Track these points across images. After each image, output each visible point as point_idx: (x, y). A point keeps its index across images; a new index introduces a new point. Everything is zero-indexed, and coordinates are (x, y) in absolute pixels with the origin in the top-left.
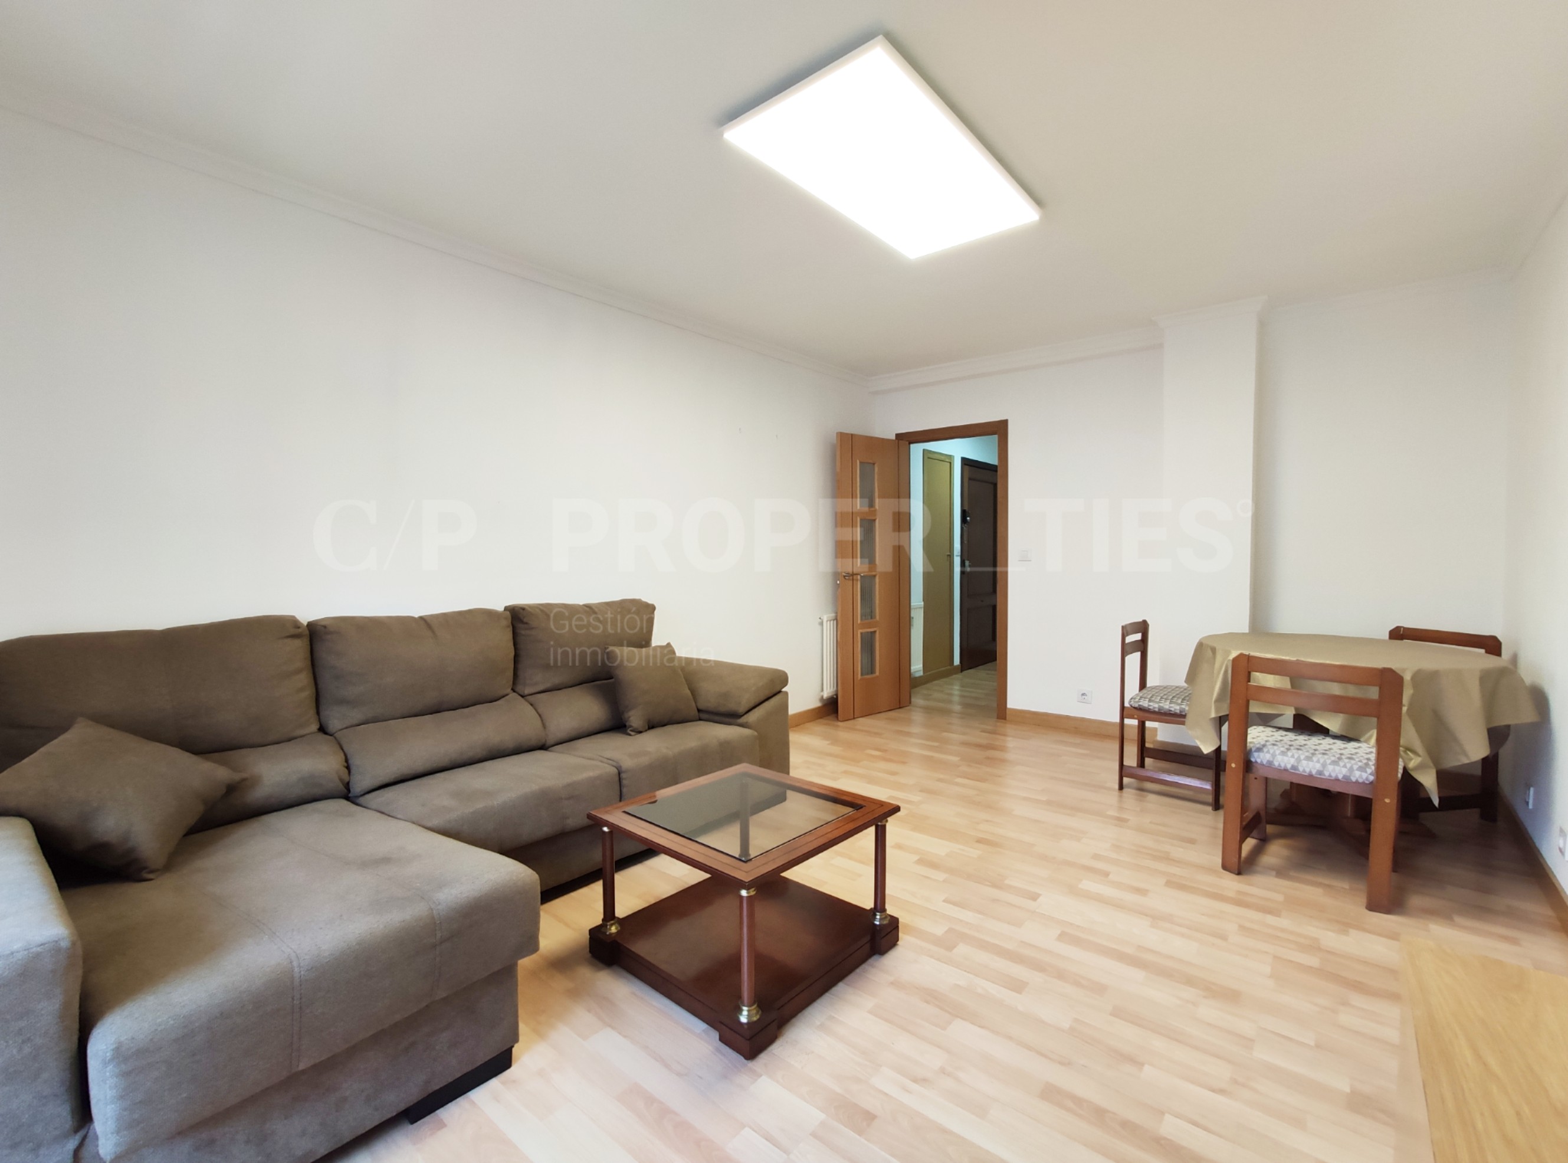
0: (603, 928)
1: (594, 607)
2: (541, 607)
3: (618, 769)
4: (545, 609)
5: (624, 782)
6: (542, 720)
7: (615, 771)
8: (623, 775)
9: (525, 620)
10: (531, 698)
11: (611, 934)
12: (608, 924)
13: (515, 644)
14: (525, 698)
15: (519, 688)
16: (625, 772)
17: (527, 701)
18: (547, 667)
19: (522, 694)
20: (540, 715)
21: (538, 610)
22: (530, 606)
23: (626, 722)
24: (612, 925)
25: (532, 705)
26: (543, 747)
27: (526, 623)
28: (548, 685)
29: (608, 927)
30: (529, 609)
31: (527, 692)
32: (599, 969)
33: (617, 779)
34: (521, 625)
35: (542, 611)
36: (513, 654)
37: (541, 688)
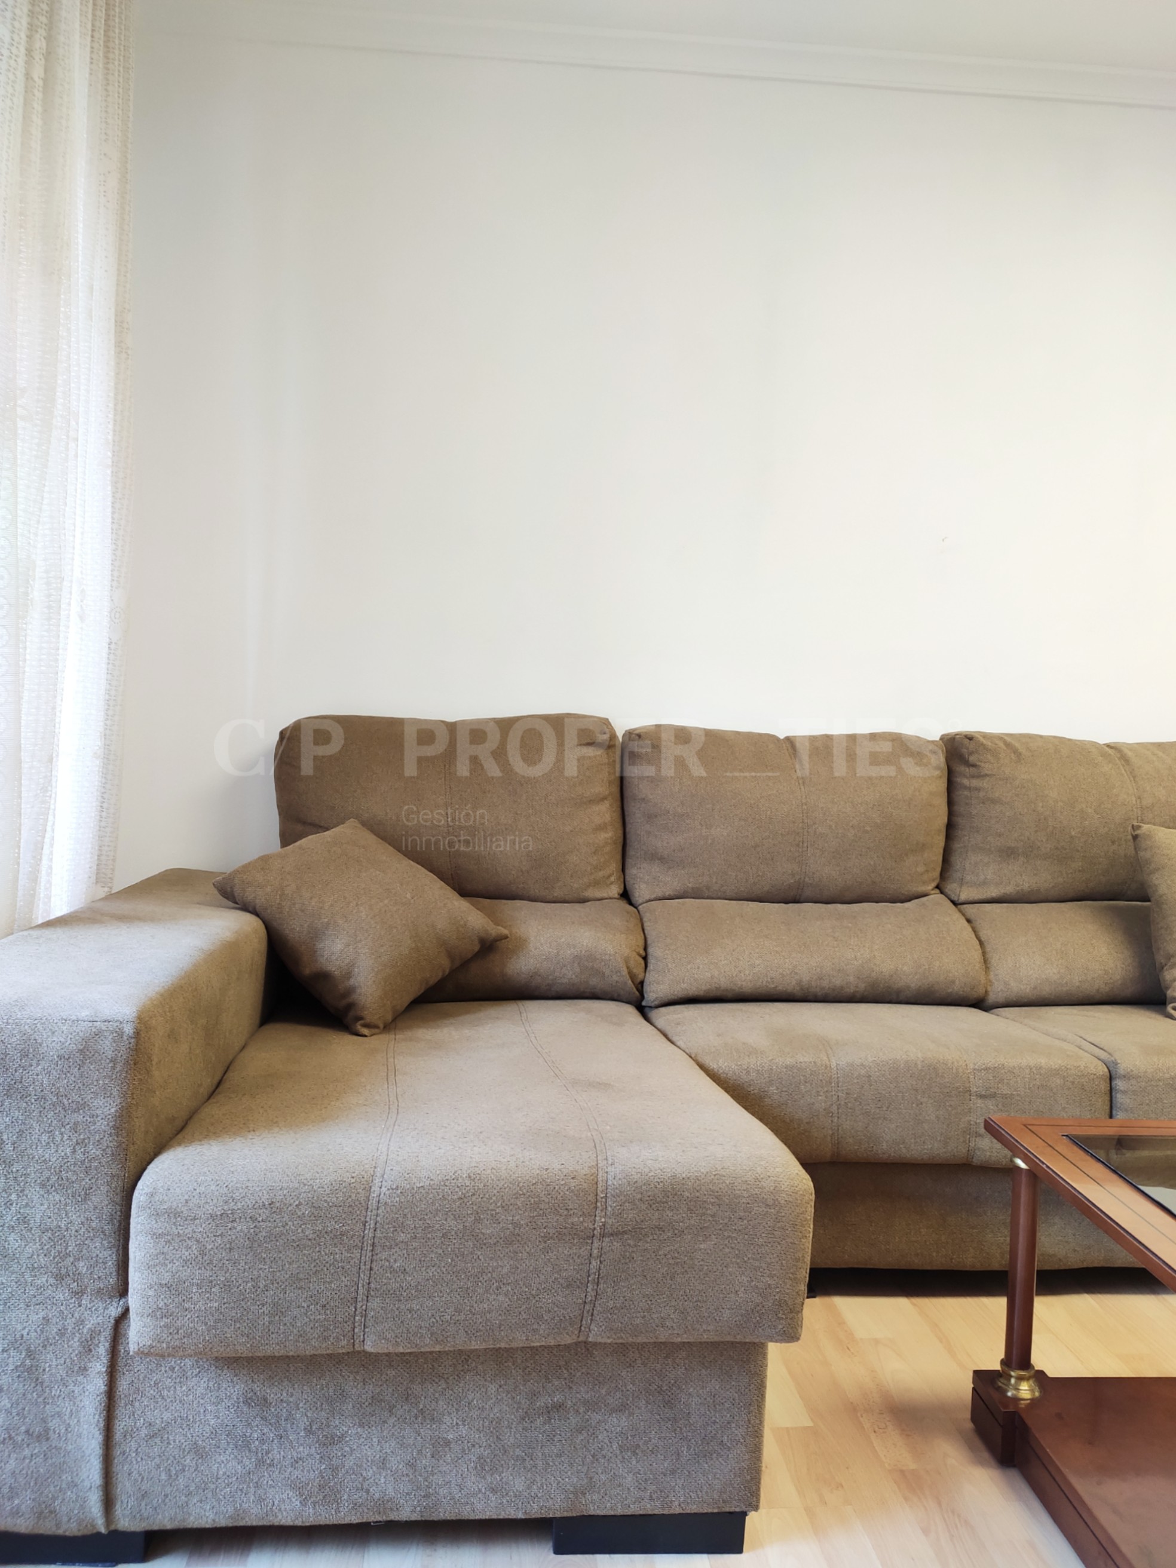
0: (1002, 1380)
1: (1126, 751)
2: (1008, 739)
3: (1110, 1071)
4: (1017, 745)
5: (1119, 1098)
6: (984, 953)
7: (1102, 1070)
8: (1119, 1084)
9: (972, 759)
10: (970, 909)
11: (1016, 1400)
12: (1013, 1373)
13: (950, 803)
14: (959, 906)
15: (951, 887)
16: (1127, 1077)
17: (960, 911)
18: (1008, 853)
19: (955, 899)
20: (981, 943)
21: (1001, 744)
22: (985, 735)
24: (1020, 1379)
25: (969, 921)
26: (980, 1004)
27: (974, 766)
28: (1009, 889)
29: (1013, 1381)
30: (982, 739)
31: (963, 897)
33: (1104, 1087)
34: (961, 768)
35: (1008, 745)
36: (944, 819)
37: (993, 892)
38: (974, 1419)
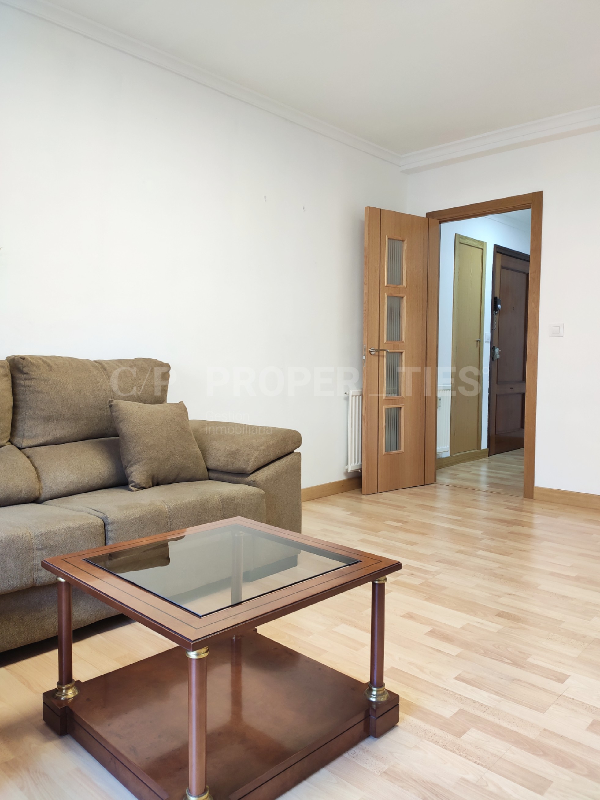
0: (58, 693)
1: (104, 364)
2: (44, 359)
3: (104, 522)
4: (48, 361)
5: (109, 534)
6: (37, 473)
7: (101, 522)
8: (109, 527)
9: (25, 370)
10: (29, 451)
11: (66, 700)
12: (64, 687)
13: (14, 394)
14: (22, 450)
15: (17, 440)
16: (112, 523)
17: (23, 453)
18: (48, 419)
19: (20, 446)
20: (36, 468)
21: (40, 362)
22: (31, 357)
23: (129, 477)
24: (68, 689)
25: (28, 457)
26: (37, 500)
27: (26, 373)
28: (49, 438)
29: (64, 691)
30: (30, 359)
31: (24, 445)
32: (50, 739)
33: (102, 530)
34: (20, 375)
35: (45, 362)
36: (12, 404)
37: (41, 440)
38: (45, 718)
